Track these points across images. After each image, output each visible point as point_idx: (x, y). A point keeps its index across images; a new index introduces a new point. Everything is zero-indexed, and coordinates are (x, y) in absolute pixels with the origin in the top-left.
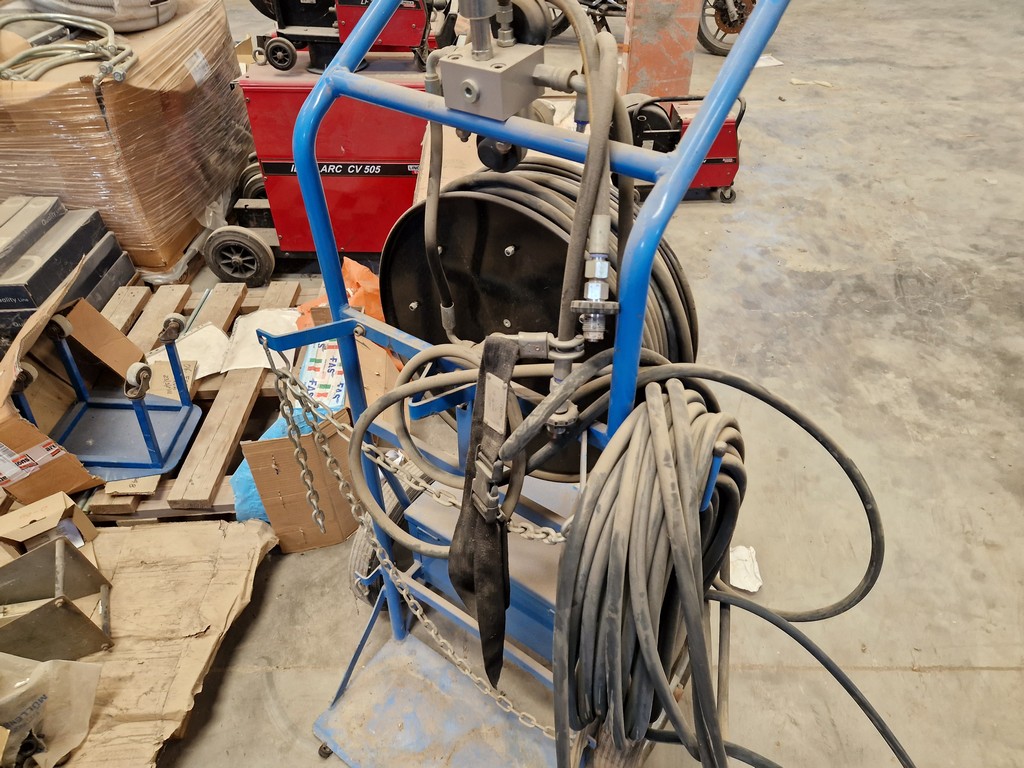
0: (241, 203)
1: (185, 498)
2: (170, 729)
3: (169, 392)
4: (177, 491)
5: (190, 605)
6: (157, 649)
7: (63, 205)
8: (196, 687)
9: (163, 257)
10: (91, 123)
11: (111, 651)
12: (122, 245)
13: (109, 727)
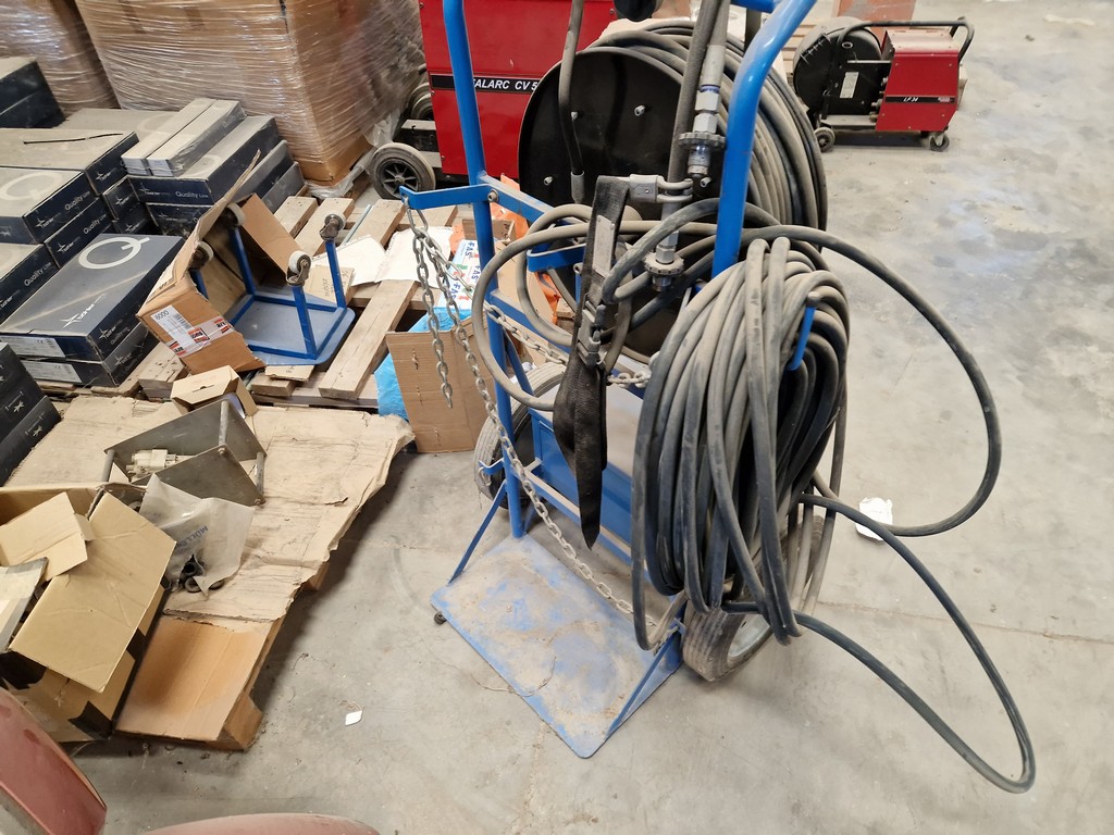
0: (409, 124)
1: (335, 387)
2: (307, 575)
3: (327, 294)
4: (328, 381)
5: (332, 479)
6: (301, 510)
7: (243, 110)
8: (332, 544)
9: (330, 171)
10: (273, 24)
11: (262, 508)
12: (294, 156)
13: (257, 566)
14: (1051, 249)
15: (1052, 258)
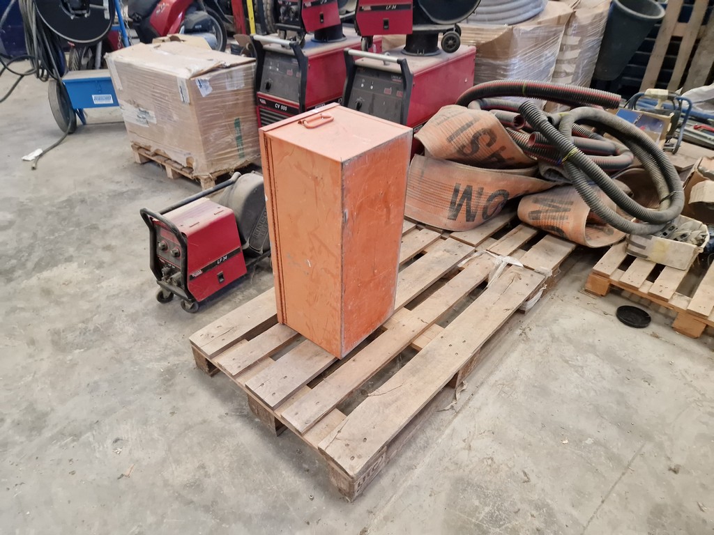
14: (30, 265)
15: (27, 260)
